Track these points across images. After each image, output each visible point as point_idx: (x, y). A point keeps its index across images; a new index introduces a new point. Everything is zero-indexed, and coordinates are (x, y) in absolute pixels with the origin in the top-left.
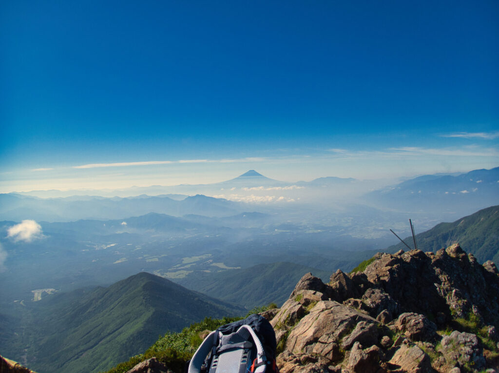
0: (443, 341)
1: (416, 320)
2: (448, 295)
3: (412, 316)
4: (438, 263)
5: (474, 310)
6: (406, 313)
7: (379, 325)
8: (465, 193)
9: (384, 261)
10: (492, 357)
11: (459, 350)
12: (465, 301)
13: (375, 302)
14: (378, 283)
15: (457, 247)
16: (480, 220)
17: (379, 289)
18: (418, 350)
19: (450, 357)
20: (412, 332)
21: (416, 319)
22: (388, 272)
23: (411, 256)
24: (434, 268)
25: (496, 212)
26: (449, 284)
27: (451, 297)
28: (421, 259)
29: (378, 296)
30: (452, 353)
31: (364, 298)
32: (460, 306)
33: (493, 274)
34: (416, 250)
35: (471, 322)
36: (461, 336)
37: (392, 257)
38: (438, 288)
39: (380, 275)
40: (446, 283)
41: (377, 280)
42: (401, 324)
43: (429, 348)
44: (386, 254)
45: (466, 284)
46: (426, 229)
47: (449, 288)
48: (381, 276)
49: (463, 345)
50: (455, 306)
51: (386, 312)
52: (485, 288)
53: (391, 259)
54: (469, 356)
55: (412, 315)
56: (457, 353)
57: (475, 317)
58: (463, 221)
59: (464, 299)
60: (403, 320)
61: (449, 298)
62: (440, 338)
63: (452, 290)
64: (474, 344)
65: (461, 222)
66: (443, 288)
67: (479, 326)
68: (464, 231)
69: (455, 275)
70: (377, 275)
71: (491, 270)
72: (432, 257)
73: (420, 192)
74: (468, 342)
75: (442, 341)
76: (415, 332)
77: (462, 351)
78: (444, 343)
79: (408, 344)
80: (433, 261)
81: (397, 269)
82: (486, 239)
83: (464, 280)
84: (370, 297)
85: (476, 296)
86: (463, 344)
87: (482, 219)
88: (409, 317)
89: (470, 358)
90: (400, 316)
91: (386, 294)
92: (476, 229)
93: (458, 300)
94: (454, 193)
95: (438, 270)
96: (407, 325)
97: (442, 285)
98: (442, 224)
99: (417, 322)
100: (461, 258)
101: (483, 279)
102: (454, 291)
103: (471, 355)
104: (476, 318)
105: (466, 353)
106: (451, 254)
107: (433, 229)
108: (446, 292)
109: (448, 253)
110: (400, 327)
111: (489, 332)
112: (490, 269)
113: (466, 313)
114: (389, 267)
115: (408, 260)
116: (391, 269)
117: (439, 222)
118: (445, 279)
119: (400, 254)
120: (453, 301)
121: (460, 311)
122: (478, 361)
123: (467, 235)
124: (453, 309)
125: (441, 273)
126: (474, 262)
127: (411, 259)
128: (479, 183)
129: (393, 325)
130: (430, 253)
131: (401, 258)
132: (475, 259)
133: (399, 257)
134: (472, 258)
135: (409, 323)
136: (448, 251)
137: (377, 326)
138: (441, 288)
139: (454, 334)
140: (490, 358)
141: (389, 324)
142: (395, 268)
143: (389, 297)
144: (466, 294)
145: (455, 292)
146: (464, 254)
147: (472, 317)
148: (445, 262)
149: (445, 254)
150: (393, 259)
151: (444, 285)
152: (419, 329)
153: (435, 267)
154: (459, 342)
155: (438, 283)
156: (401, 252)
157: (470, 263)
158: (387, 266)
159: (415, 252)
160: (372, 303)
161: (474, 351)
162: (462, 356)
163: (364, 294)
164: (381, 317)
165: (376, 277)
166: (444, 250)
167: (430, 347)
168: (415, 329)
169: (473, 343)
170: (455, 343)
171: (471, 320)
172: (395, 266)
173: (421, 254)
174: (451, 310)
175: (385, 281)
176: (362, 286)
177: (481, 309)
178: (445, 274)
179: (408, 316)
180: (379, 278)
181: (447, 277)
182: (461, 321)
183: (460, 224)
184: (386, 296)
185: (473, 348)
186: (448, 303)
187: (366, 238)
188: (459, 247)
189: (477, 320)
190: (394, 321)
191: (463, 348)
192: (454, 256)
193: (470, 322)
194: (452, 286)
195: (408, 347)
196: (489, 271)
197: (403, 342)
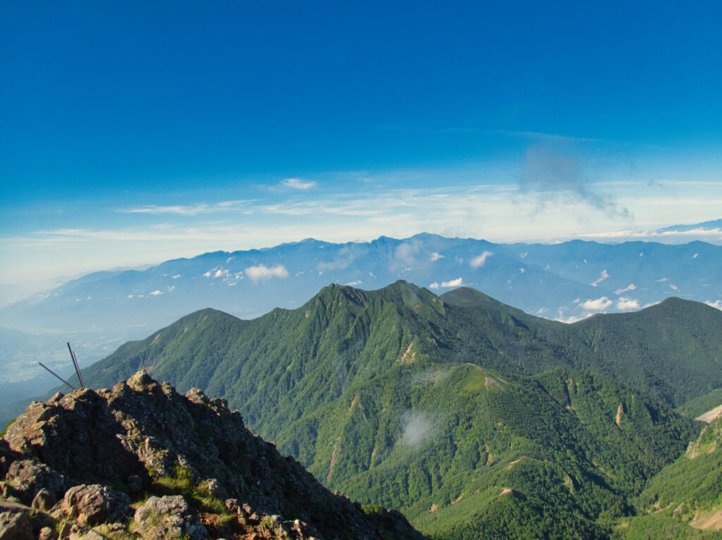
0: (138, 516)
1: (91, 495)
2: (140, 447)
3: (84, 490)
4: (118, 403)
5: (182, 462)
6: (74, 488)
7: (31, 513)
8: (158, 295)
9: (34, 414)
10: (223, 523)
11: (164, 523)
12: (167, 451)
13: (27, 481)
14: (29, 451)
15: (143, 376)
16: (183, 331)
17: (31, 459)
18: (95, 537)
19: (153, 536)
20: (89, 514)
21: (90, 493)
22: (42, 431)
23: (75, 400)
24: (113, 412)
25: (206, 317)
26: (139, 432)
27: (145, 450)
28: (91, 402)
29: (30, 470)
30: (154, 530)
31: (8, 479)
32: (160, 460)
33: (203, 405)
34: (82, 390)
35: (181, 479)
36: (162, 503)
37: (45, 406)
38: (123, 441)
39: (30, 437)
40: (134, 431)
41: (25, 446)
42: (71, 506)
43: (119, 531)
44: (36, 403)
45: (164, 427)
46: (104, 355)
47: (139, 437)
48: (32, 439)
49: (167, 515)
50: (153, 462)
51: (45, 492)
52: (193, 427)
53: (44, 410)
54: (179, 529)
55: (83, 488)
56: (161, 528)
57: (184, 471)
58: (158, 336)
59: (164, 448)
60: (72, 499)
61: (142, 453)
62: (133, 512)
63: (144, 440)
64: (182, 510)
65: (156, 338)
66: (130, 440)
67: (194, 483)
68: (161, 350)
69: (146, 417)
70: (25, 438)
71: (199, 401)
72: (107, 396)
73: (89, 298)
74: (174, 508)
75: (135, 515)
76: (94, 513)
77: (168, 524)
78: (140, 519)
79: (78, 532)
80: (109, 402)
81: (55, 423)
82: (196, 358)
83: (160, 421)
84: (18, 474)
85: (182, 441)
86: (167, 512)
87: (186, 330)
88: (80, 493)
89: (182, 530)
90: (67, 494)
91: (42, 465)
92: (178, 346)
93: (155, 452)
94: (141, 296)
95: (118, 414)
96: (80, 505)
97: (129, 436)
98: (128, 343)
99: (93, 497)
100: (152, 391)
101: (189, 414)
102: (147, 440)
103: (183, 526)
104: (187, 473)
105: (174, 525)
106: (136, 386)
107: (115, 353)
108: (137, 445)
109: (131, 387)
110: (70, 510)
111: (210, 488)
112: (196, 399)
113: (170, 468)
114: (43, 423)
115: (72, 407)
116: (46, 425)
117: (123, 342)
118: (131, 425)
119: (58, 399)
120: (149, 455)
121: (161, 468)
122: (194, 532)
123: (167, 356)
124: (151, 467)
125: (125, 418)
126: (172, 393)
127: (76, 404)
128: (177, 279)
129: (59, 510)
130: (103, 390)
131: (60, 406)
132: (173, 389)
133: (56, 404)
134: (168, 388)
135: (82, 501)
136: (130, 383)
137: (28, 516)
138: (128, 439)
139: (150, 502)
140: (221, 525)
141: (53, 509)
142: (53, 422)
143: (47, 469)
144: (167, 441)
145: (150, 442)
146: (154, 384)
147: (181, 472)
148: (128, 400)
149: (127, 388)
150: (47, 408)
151: (131, 434)
152: (97, 507)
153: (115, 411)
154: (160, 511)
155: (122, 434)
156: (59, 396)
157: (166, 396)
158: (39, 421)
159: (80, 393)
160: (23, 483)
161: (185, 520)
162: (170, 530)
163: (7, 471)
164: (39, 501)
165: (24, 442)
166: (125, 382)
167: (119, 528)
168: (93, 508)
169: (181, 508)
170: (155, 514)
171: (180, 477)
172: (52, 419)
173: (91, 395)
174: (148, 468)
175: (38, 445)
176: (3, 459)
177: (193, 459)
178: (130, 418)
179: (79, 491)
180: (28, 443)
181: (134, 422)
182: (165, 481)
183: (156, 341)
184: (43, 469)
185: (183, 515)
186: (142, 459)
187: (11, 381)
188: (146, 374)
189: (189, 475)
190: (59, 503)
191: (168, 519)
192: (141, 390)
193: (178, 480)
194: (143, 433)
195: (80, 536)
196: (196, 402)
197: (72, 529)
